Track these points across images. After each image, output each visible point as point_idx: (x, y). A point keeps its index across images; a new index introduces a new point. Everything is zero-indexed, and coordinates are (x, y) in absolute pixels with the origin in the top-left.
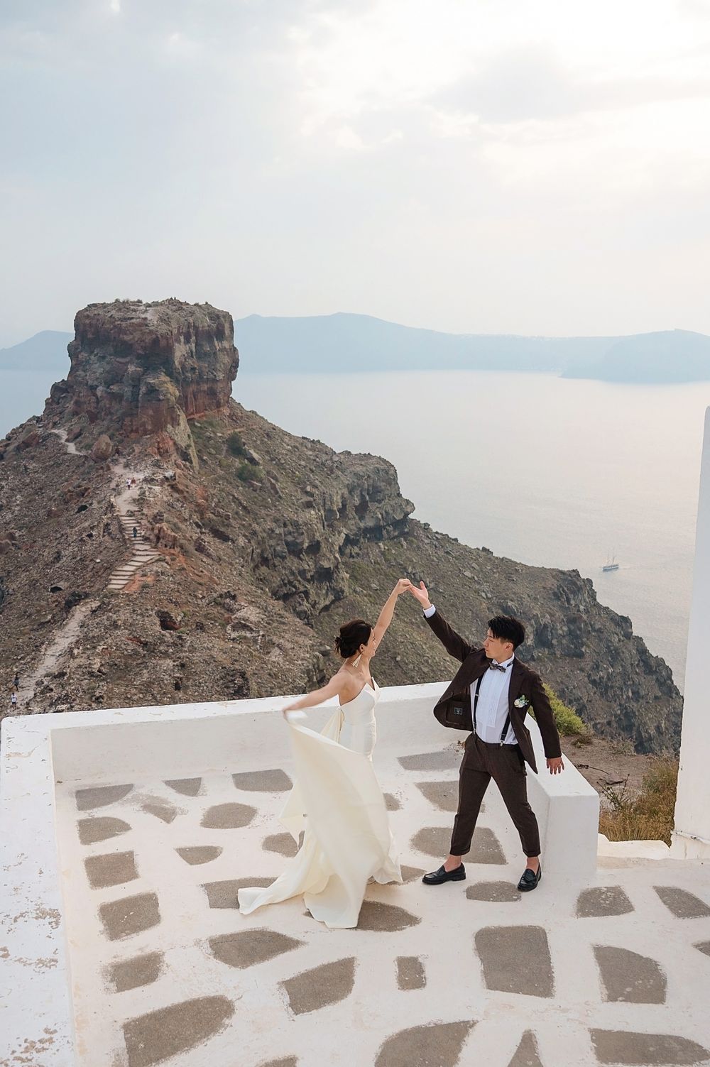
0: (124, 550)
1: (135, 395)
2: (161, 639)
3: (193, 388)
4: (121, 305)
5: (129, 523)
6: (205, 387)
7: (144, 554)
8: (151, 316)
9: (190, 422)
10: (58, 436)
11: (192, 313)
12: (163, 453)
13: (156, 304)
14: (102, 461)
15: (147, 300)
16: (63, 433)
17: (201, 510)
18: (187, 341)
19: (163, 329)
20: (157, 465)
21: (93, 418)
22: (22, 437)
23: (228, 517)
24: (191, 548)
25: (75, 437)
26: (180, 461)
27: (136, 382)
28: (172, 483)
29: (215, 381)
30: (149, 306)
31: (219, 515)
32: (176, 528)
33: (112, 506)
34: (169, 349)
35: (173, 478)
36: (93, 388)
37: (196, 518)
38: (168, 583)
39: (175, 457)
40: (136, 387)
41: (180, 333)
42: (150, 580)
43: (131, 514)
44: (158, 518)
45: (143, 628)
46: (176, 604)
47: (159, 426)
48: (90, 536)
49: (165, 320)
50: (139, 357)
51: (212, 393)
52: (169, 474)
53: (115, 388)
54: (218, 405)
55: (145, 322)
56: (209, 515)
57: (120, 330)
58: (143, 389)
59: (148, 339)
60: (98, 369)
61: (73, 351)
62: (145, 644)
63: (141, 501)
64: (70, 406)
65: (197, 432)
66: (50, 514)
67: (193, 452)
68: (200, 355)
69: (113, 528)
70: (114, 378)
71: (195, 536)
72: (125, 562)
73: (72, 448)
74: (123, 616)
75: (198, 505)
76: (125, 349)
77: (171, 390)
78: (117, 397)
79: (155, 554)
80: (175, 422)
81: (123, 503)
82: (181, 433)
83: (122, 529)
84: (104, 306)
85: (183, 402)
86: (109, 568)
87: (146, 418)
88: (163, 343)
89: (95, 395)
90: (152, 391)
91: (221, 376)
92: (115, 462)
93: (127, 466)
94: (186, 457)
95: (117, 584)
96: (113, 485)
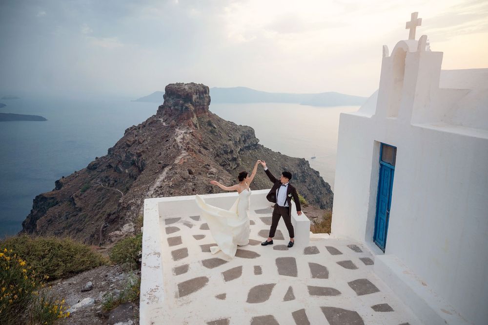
0: (179, 152)
1: (182, 109)
2: (189, 177)
3: (198, 107)
4: (178, 84)
5: (180, 145)
6: (201, 107)
7: (184, 153)
8: (186, 87)
9: (197, 117)
10: (160, 121)
11: (198, 87)
12: (190, 125)
13: (188, 84)
14: (173, 127)
15: (185, 83)
16: (162, 120)
17: (200, 141)
18: (196, 94)
19: (190, 91)
20: (188, 128)
21: (170, 115)
22: (150, 121)
23: (207, 143)
24: (197, 152)
25: (165, 121)
26: (194, 128)
27: (182, 106)
28: (192, 134)
29: (204, 105)
30: (186, 84)
31: (205, 143)
32: (193, 146)
33: (175, 140)
34: (191, 97)
35: (192, 132)
36: (170, 107)
37: (199, 143)
38: (191, 162)
39: (193, 126)
40: (182, 107)
41: (194, 92)
42: (186, 161)
43: (181, 142)
44: (188, 143)
45: (184, 174)
46: (193, 167)
47: (188, 118)
48: (169, 148)
49: (190, 88)
50: (183, 99)
51: (203, 109)
52: (191, 131)
53: (176, 107)
54: (205, 112)
55: (185, 89)
56: (202, 143)
57: (178, 91)
58: (184, 108)
59: (186, 93)
60: (171, 102)
61: (165, 97)
62: (184, 179)
63: (183, 139)
64: (164, 112)
65: (199, 119)
66: (158, 142)
67: (198, 125)
68: (200, 98)
69: (176, 146)
70: (176, 104)
71: (198, 149)
72: (179, 156)
73: (164, 124)
74: (178, 171)
75: (199, 140)
76: (179, 96)
77: (192, 108)
78: (177, 110)
79: (187, 154)
80: (193, 117)
81: (178, 139)
82: (195, 120)
83: (178, 146)
84: (173, 84)
85: (195, 111)
86: (174, 157)
87: (185, 115)
88: (190, 95)
89: (171, 109)
90: (187, 108)
91: (206, 104)
92: (176, 128)
93: (179, 129)
94: (196, 126)
95: (177, 162)
96: (176, 134)
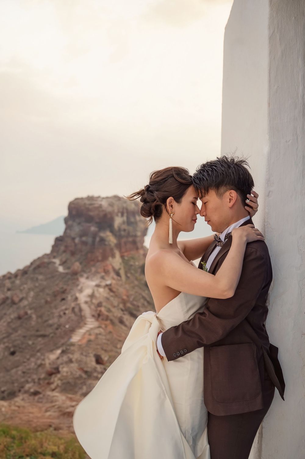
0: (81, 320)
1: (94, 242)
2: (95, 370)
3: (124, 240)
4: (90, 198)
5: (84, 307)
6: (130, 239)
7: (91, 324)
8: (104, 204)
9: (122, 257)
10: (54, 263)
11: (125, 202)
12: (106, 272)
13: (107, 198)
14: (75, 275)
16: (57, 261)
17: (124, 302)
18: (122, 215)
19: (110, 209)
20: (103, 278)
21: (73, 254)
22: (38, 263)
23: (138, 307)
24: (116, 321)
25: (63, 263)
26: (115, 277)
27: (95, 235)
28: (110, 288)
29: (136, 236)
30: (103, 198)
31: (133, 305)
32: (109, 311)
33: (76, 299)
34: (112, 220)
35: (110, 285)
36: (73, 239)
37: (121, 306)
38: (103, 339)
39: (112, 274)
40: (94, 238)
41: (119, 212)
42: (92, 337)
43: (86, 302)
44: (99, 305)
45: (86, 363)
46: (106, 351)
47: (105, 258)
48: (65, 314)
49: (111, 205)
50: (97, 223)
51: (134, 243)
52: (108, 282)
53: (84, 239)
54: (137, 249)
55: (101, 206)
56: (129, 305)
57: (88, 210)
58: (98, 239)
59: (102, 214)
60: (77, 229)
61: (66, 220)
62: (86, 372)
63: (92, 296)
64: (62, 248)
65: (125, 261)
66: (47, 302)
67: (122, 272)
68: (129, 223)
69: (77, 310)
70: (84, 234)
71: (119, 315)
72: (81, 327)
73: (61, 269)
74: (76, 356)
75: (123, 299)
76: (90, 220)
77: (112, 240)
78: (84, 243)
79: (96, 324)
80: (113, 256)
81: (83, 297)
82: (116, 262)
83: (81, 310)
84: (82, 199)
85: (119, 246)
86: (72, 330)
87: (98, 254)
88: (109, 216)
89: (74, 242)
90: (102, 240)
91: (139, 234)
92: (82, 276)
93: (87, 278)
94: (118, 274)
95: (75, 338)
96: (79, 288)
